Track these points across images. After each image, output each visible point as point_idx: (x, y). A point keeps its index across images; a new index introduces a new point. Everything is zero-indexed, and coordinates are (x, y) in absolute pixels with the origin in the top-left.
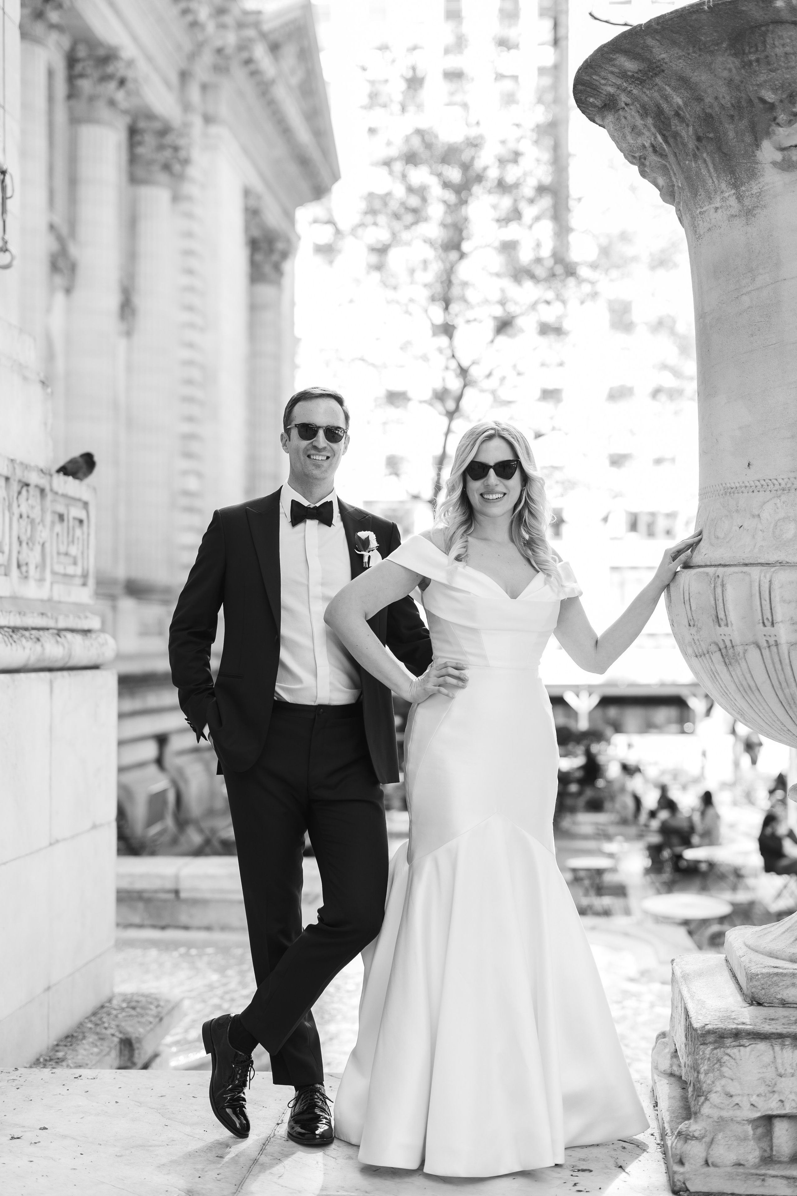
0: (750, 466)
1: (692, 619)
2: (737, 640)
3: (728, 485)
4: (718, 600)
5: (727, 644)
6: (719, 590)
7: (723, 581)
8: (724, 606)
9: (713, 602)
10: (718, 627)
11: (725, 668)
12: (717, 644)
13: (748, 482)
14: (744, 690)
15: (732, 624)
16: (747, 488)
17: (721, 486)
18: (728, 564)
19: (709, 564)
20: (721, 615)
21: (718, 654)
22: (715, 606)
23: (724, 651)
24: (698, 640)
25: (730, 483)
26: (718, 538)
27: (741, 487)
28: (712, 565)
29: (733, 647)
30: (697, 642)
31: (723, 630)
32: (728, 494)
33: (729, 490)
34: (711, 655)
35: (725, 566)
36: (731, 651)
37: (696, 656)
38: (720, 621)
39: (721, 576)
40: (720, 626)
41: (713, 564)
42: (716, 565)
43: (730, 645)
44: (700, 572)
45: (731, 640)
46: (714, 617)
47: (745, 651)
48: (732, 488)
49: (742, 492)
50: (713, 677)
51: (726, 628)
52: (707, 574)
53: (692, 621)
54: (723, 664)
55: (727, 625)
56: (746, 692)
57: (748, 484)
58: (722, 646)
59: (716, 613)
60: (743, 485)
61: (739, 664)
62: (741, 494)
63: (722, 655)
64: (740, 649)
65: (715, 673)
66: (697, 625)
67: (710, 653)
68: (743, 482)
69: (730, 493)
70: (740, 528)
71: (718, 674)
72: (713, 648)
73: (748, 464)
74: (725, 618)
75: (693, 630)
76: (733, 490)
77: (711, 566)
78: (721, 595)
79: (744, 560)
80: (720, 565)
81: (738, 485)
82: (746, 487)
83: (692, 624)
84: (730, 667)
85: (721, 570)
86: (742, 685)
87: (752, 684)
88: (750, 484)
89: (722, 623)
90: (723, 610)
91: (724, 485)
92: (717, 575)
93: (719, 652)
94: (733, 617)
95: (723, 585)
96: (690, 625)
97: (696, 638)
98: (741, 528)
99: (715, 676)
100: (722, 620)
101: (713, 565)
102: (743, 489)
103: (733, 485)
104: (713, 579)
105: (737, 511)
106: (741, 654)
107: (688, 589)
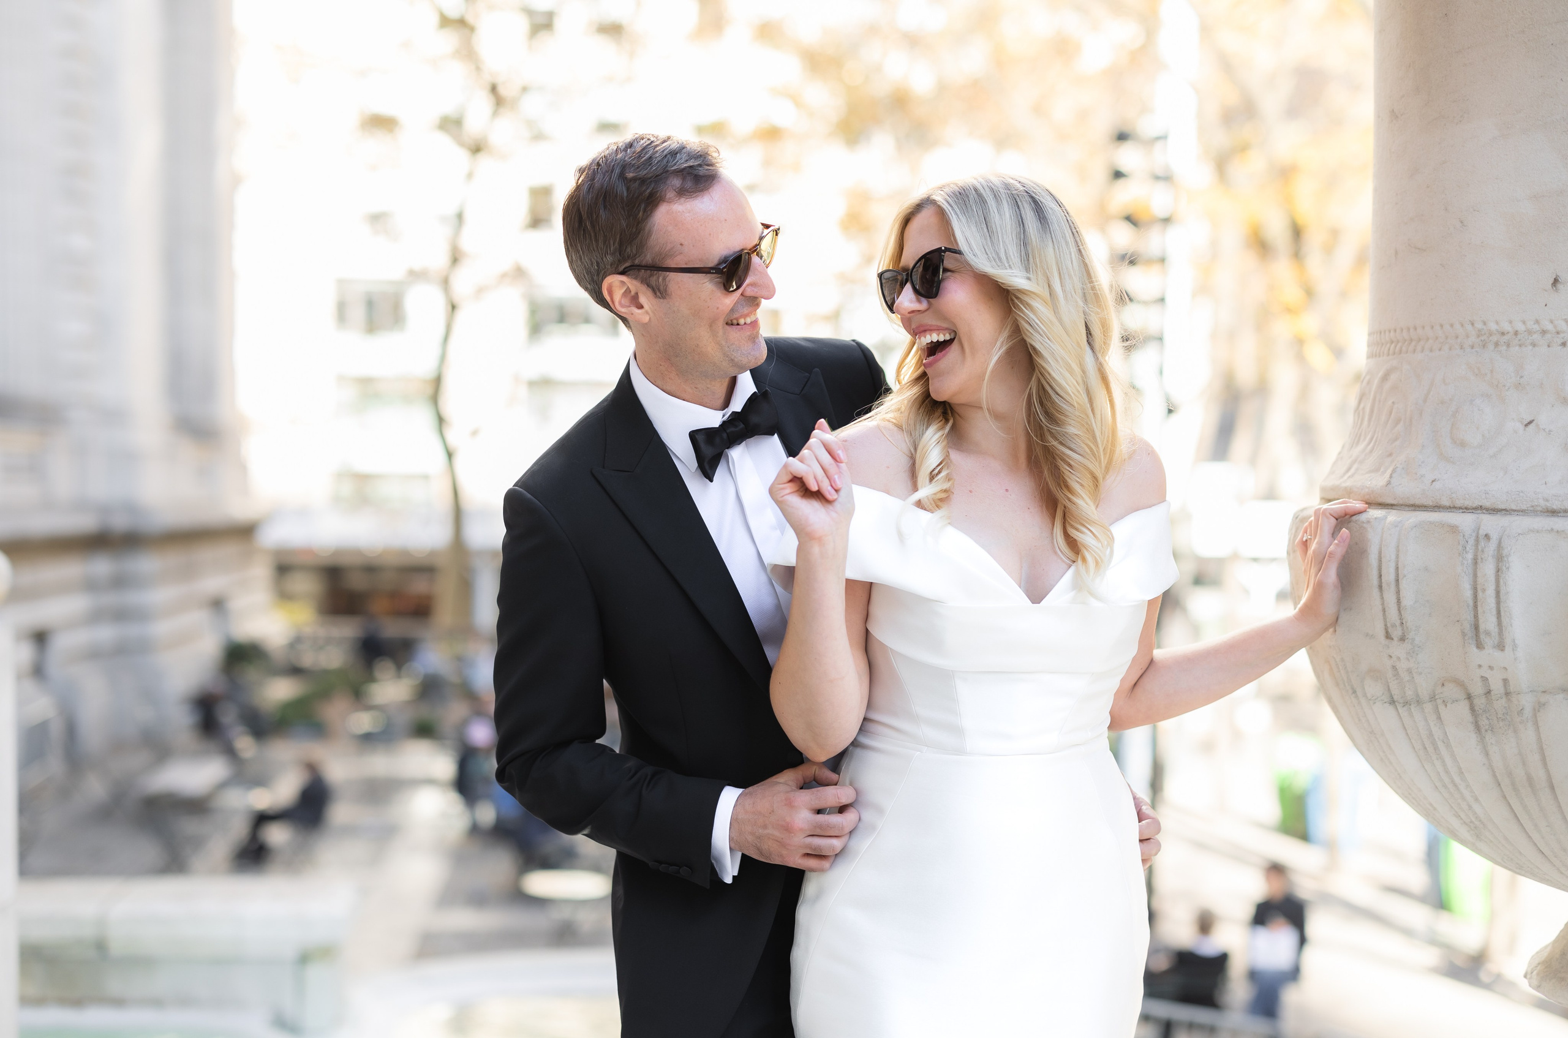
0: (1559, 286)
1: (1398, 623)
2: (1522, 676)
3: (1493, 326)
4: (1484, 590)
5: (1492, 687)
6: (1488, 569)
7: (1499, 546)
8: (1498, 603)
9: (1468, 594)
10: (1475, 649)
11: (1473, 738)
12: (1460, 684)
13: (1552, 322)
14: (1513, 784)
15: (1515, 647)
16: (1548, 336)
17: (1469, 327)
18: (1503, 507)
19: (1446, 502)
20: (1488, 622)
21: (1463, 708)
22: (1471, 603)
23: (1480, 702)
24: (1409, 671)
25: (1497, 323)
26: (1463, 444)
27: (1530, 332)
28: (1455, 507)
29: (1507, 694)
30: (1405, 677)
31: (1489, 655)
32: (1491, 347)
33: (1495, 338)
34: (1441, 708)
35: (1494, 511)
36: (1500, 704)
37: (1393, 702)
38: (1482, 636)
39: (1494, 537)
40: (1480, 646)
41: (1458, 503)
42: (1466, 508)
43: (1502, 691)
44: (1431, 523)
45: (1505, 681)
46: (1467, 627)
47: (1540, 706)
48: (1503, 334)
49: (1534, 345)
50: (1430, 749)
51: (1497, 654)
52: (1454, 529)
53: (1399, 629)
54: (1471, 727)
55: (1501, 647)
56: (1515, 789)
57: (1550, 327)
58: (1477, 689)
59: (1473, 619)
60: (1536, 327)
61: (1515, 731)
62: (1531, 347)
63: (1472, 709)
64: (1527, 701)
65: (1440, 744)
66: (1413, 640)
67: (1439, 701)
68: (1537, 322)
69: (1497, 344)
70: (1526, 425)
71: (1448, 746)
72: (1451, 691)
73: (1551, 281)
74: (1496, 630)
75: (1398, 650)
76: (1506, 337)
78: (1492, 578)
79: (1547, 500)
80: (1480, 509)
81: (1521, 327)
82: (1544, 332)
83: (1396, 633)
84: (1490, 738)
85: (1490, 524)
86: (1510, 774)
87: (1539, 774)
88: (1555, 327)
89: (1488, 642)
90: (1494, 612)
91: (1479, 325)
92: (1482, 532)
93: (1466, 701)
94: (1520, 628)
95: (1500, 558)
96: (1388, 636)
97: (1403, 665)
98: (1531, 426)
99: (1436, 749)
100: (1488, 633)
101: (1460, 508)
102: (1535, 336)
103: (1507, 327)
104: (1472, 542)
105: (1518, 386)
106: (1528, 712)
107: (1393, 557)
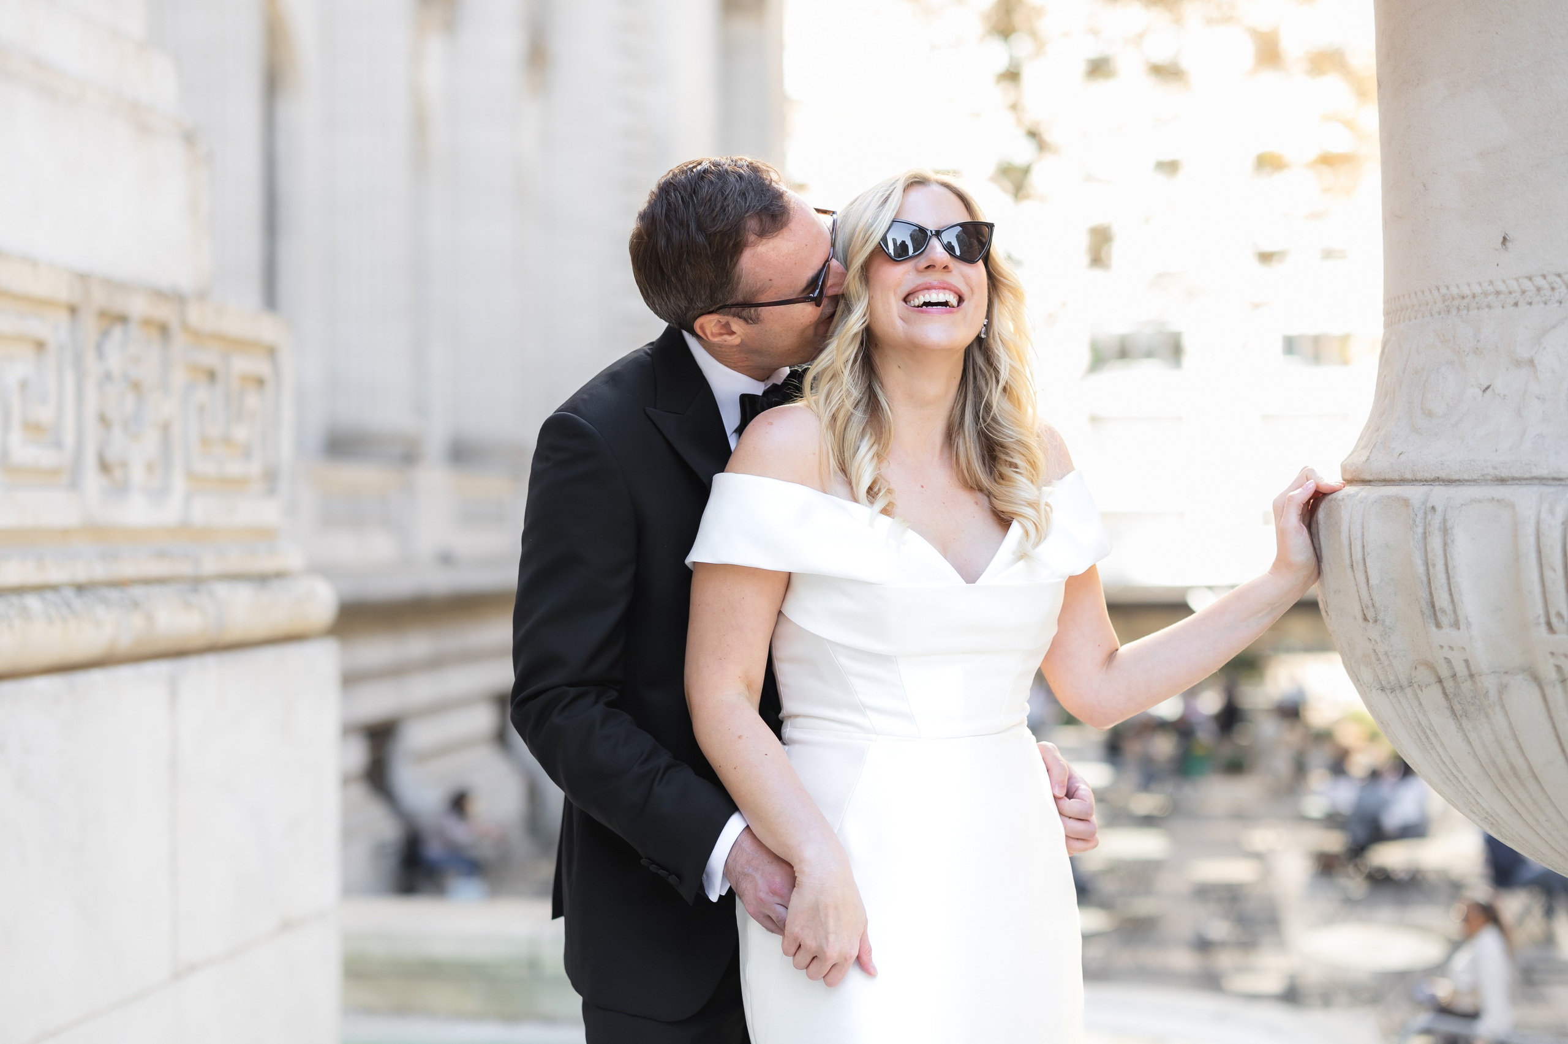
0: (1509, 244)
1: (1370, 605)
2: (1482, 659)
3: (1454, 291)
4: (1434, 566)
5: (1457, 669)
6: (1436, 542)
7: (1445, 521)
8: (1448, 578)
9: (1421, 570)
10: (1434, 628)
11: (1452, 725)
12: (1431, 667)
13: (1504, 282)
14: (1500, 774)
15: (1469, 625)
16: (1502, 297)
17: (1436, 293)
18: (1456, 477)
19: (1409, 476)
20: (1442, 600)
21: (1436, 690)
22: (1425, 580)
23: (1449, 685)
24: (1386, 654)
25: (1458, 286)
26: (1430, 414)
27: (1485, 294)
28: (1416, 480)
29: (1471, 676)
30: (1383, 658)
31: (1447, 635)
32: (1454, 311)
33: (1456, 303)
34: (1419, 692)
35: (1449, 482)
36: (1466, 686)
37: (1383, 689)
38: (1439, 614)
39: (1440, 508)
40: (1438, 625)
41: (1419, 476)
42: (1426, 481)
43: (1465, 672)
44: (1389, 497)
45: (1466, 661)
46: (1424, 604)
47: (1503, 689)
48: (1463, 298)
49: (1489, 307)
50: (1423, 738)
51: (1454, 633)
52: (1406, 502)
53: (1372, 609)
54: (1448, 713)
55: (1456, 625)
56: (1504, 780)
57: (1502, 288)
58: (1445, 673)
59: (1428, 596)
60: (1491, 289)
61: (1487, 716)
62: (1487, 310)
63: (1445, 694)
64: (1489, 683)
65: (1428, 731)
66: (1384, 621)
67: (1416, 686)
68: (1491, 283)
69: (1458, 309)
70: (1484, 391)
71: (1436, 734)
72: (1423, 675)
73: (1501, 239)
74: (1451, 607)
75: (1374, 632)
76: (1466, 301)
77: (1414, 481)
78: (1440, 553)
79: (1495, 468)
80: (1437, 480)
81: (1477, 290)
82: (1498, 293)
83: (1370, 615)
84: (1464, 721)
85: (1439, 495)
86: (1494, 764)
87: (1519, 762)
88: (1507, 287)
89: (1444, 620)
90: (1446, 588)
91: (1443, 291)
92: (1429, 505)
93: (1438, 685)
94: (1471, 605)
95: (1445, 531)
96: (1365, 619)
97: (1381, 648)
98: (1489, 392)
99: (1428, 738)
100: (1443, 611)
101: (1421, 481)
102: (1490, 298)
103: (1466, 290)
104: (1420, 515)
105: (1477, 351)
106: (1493, 694)
107: (1359, 534)
